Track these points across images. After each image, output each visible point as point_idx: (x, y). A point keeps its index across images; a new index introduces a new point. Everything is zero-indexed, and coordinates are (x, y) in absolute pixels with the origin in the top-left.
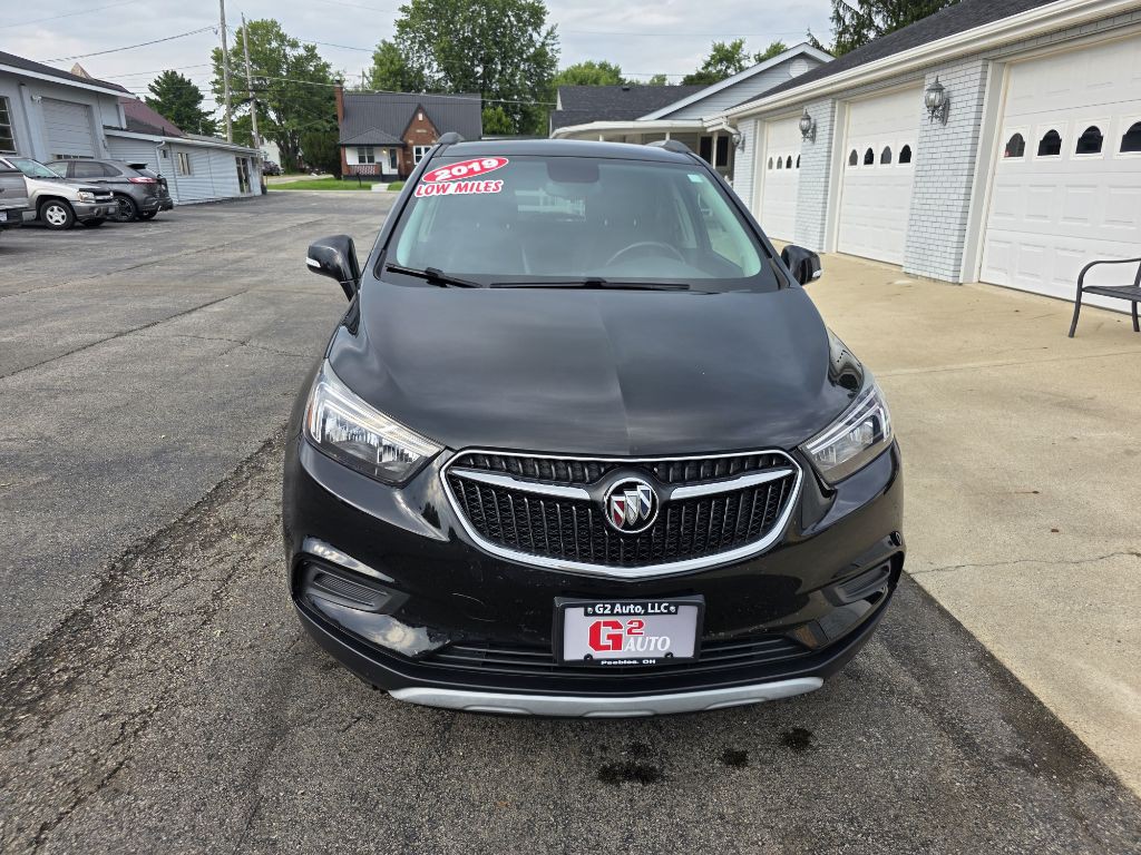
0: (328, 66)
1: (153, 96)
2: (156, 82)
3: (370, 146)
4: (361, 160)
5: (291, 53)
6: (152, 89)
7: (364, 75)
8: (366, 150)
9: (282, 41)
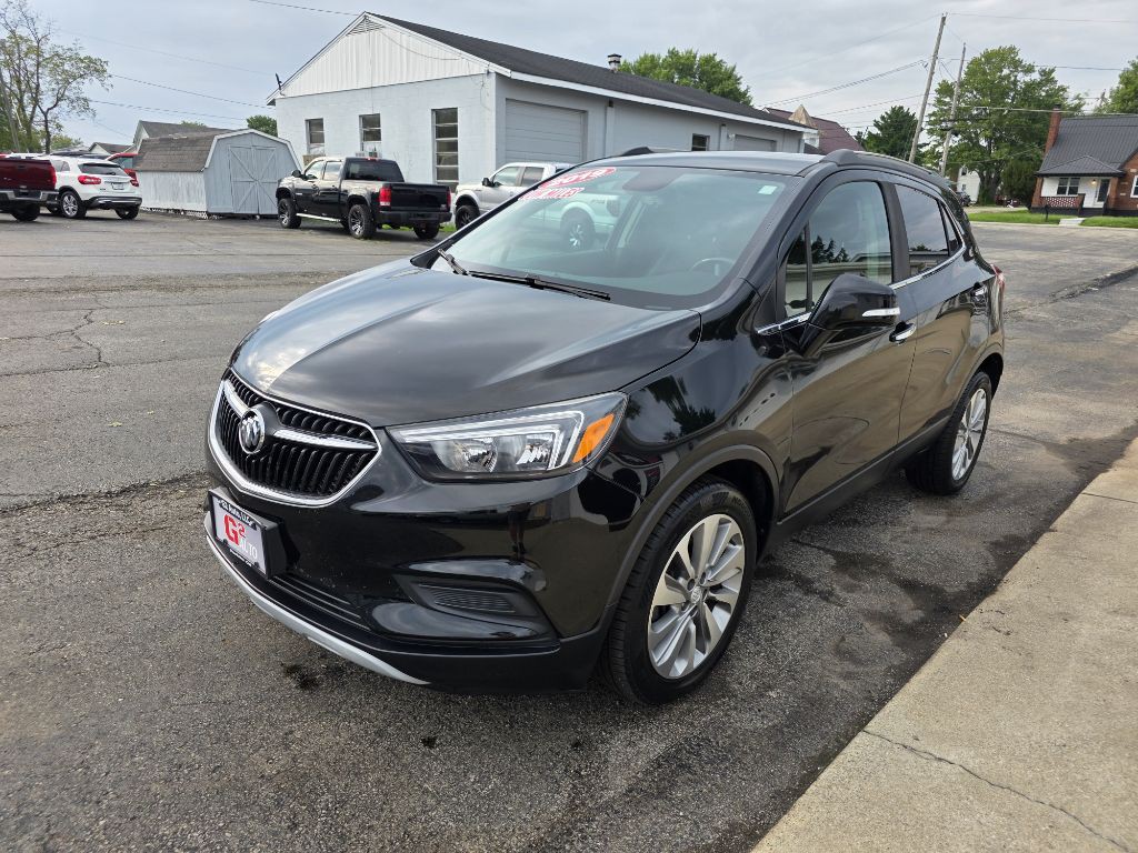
0: (1064, 90)
1: (876, 131)
2: (883, 118)
3: (1077, 176)
4: (1061, 191)
5: (1022, 78)
6: (877, 124)
7: (1103, 97)
8: (1069, 182)
9: (1016, 67)
